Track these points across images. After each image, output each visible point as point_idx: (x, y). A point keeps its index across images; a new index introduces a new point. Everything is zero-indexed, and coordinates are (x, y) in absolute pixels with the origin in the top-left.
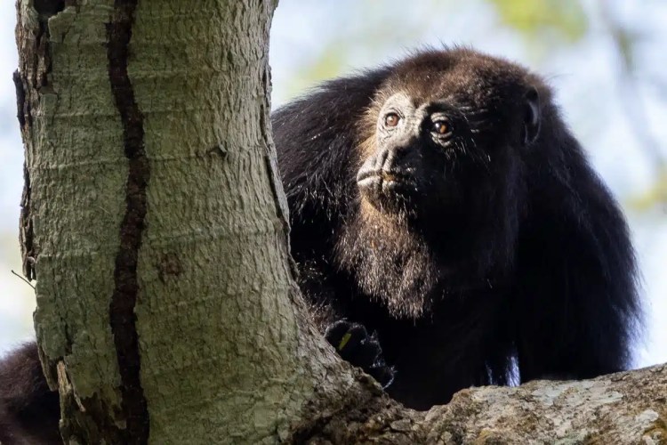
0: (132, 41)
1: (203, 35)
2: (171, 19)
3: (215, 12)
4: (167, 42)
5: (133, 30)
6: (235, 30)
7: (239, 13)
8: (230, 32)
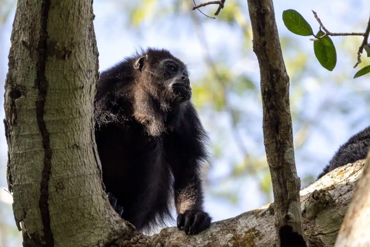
0: (45, 107)
1: (70, 105)
2: (58, 99)
3: (74, 96)
4: (57, 108)
5: (45, 104)
6: (81, 103)
7: (82, 97)
8: (79, 103)
